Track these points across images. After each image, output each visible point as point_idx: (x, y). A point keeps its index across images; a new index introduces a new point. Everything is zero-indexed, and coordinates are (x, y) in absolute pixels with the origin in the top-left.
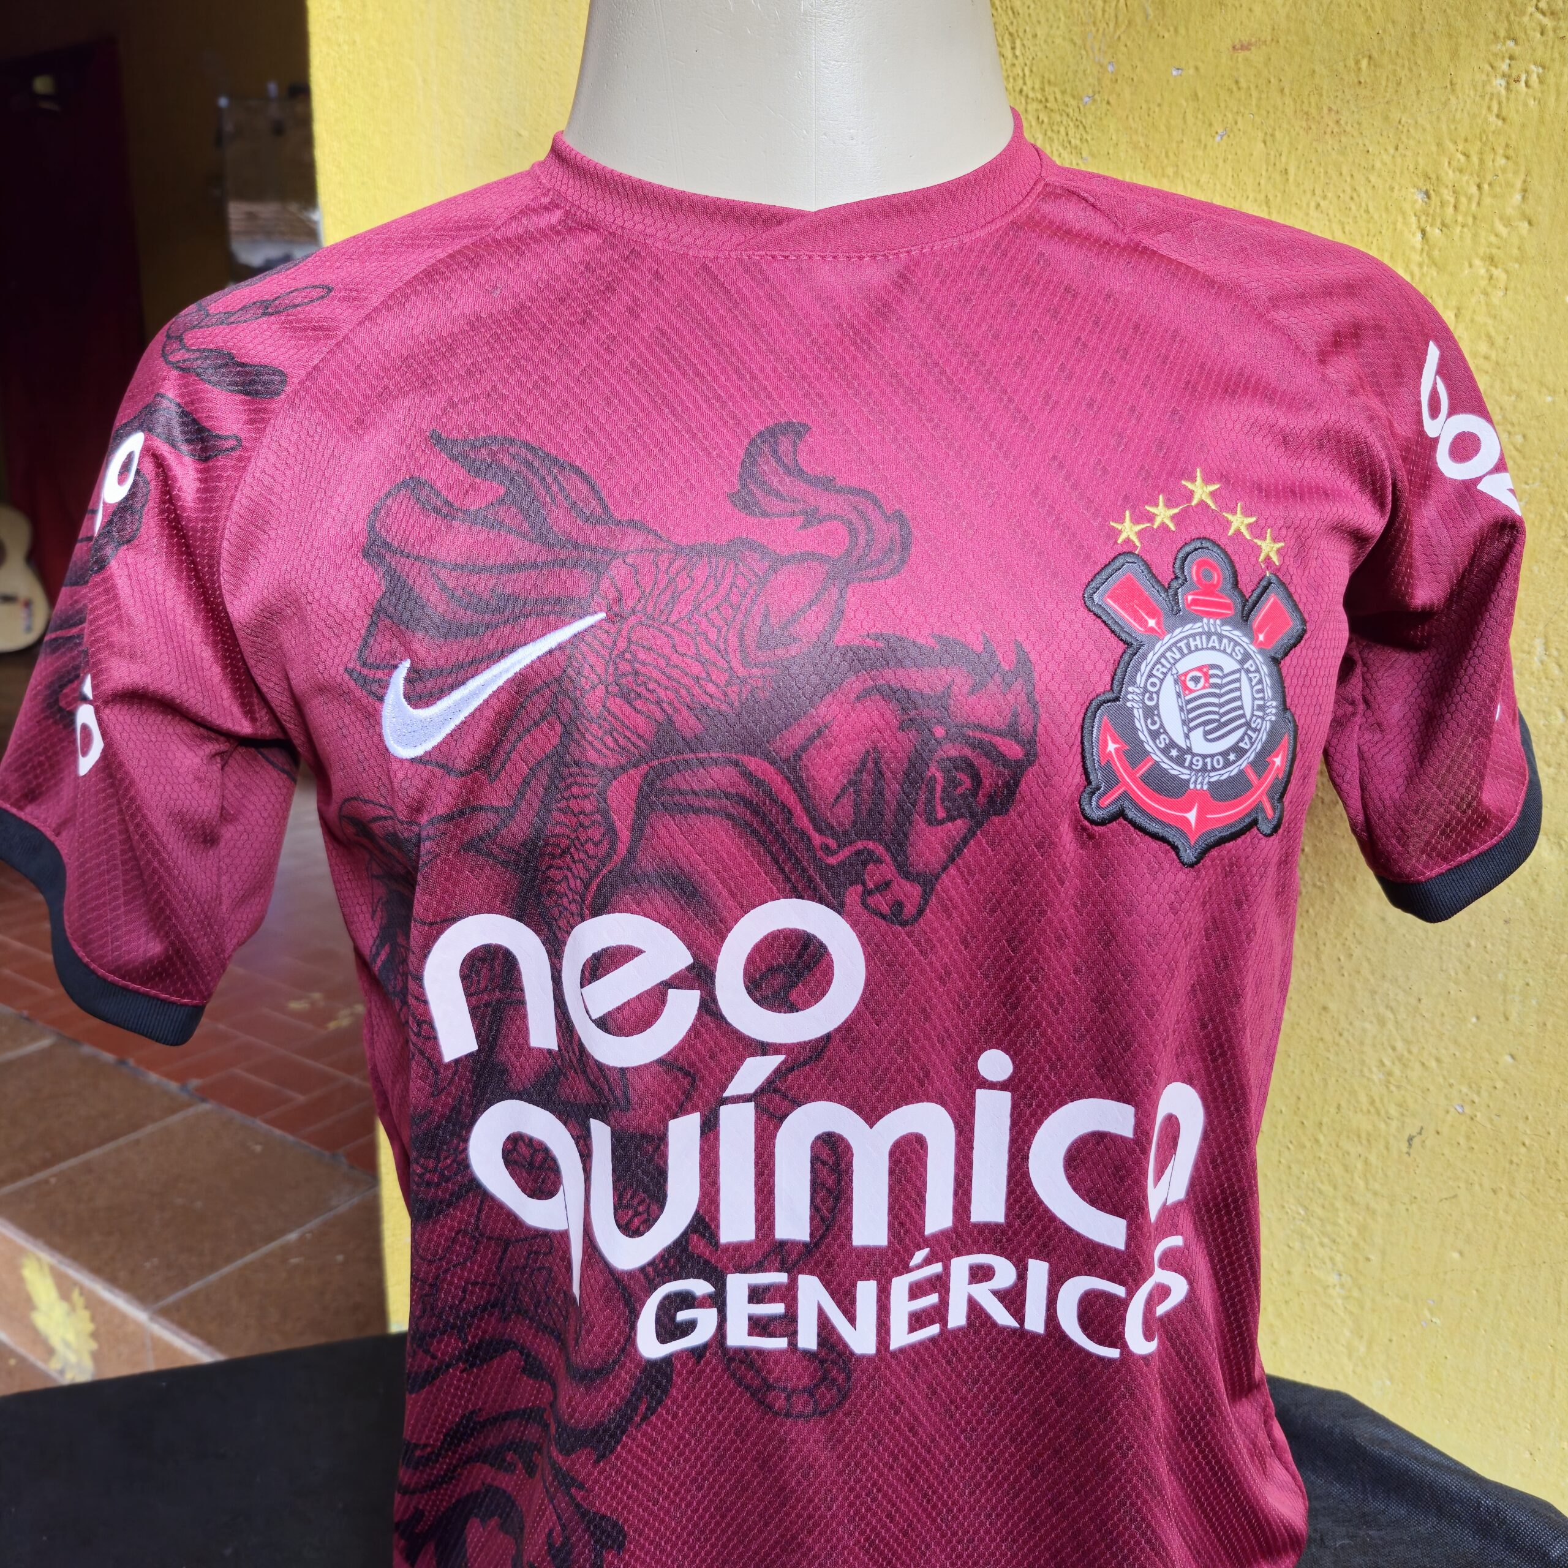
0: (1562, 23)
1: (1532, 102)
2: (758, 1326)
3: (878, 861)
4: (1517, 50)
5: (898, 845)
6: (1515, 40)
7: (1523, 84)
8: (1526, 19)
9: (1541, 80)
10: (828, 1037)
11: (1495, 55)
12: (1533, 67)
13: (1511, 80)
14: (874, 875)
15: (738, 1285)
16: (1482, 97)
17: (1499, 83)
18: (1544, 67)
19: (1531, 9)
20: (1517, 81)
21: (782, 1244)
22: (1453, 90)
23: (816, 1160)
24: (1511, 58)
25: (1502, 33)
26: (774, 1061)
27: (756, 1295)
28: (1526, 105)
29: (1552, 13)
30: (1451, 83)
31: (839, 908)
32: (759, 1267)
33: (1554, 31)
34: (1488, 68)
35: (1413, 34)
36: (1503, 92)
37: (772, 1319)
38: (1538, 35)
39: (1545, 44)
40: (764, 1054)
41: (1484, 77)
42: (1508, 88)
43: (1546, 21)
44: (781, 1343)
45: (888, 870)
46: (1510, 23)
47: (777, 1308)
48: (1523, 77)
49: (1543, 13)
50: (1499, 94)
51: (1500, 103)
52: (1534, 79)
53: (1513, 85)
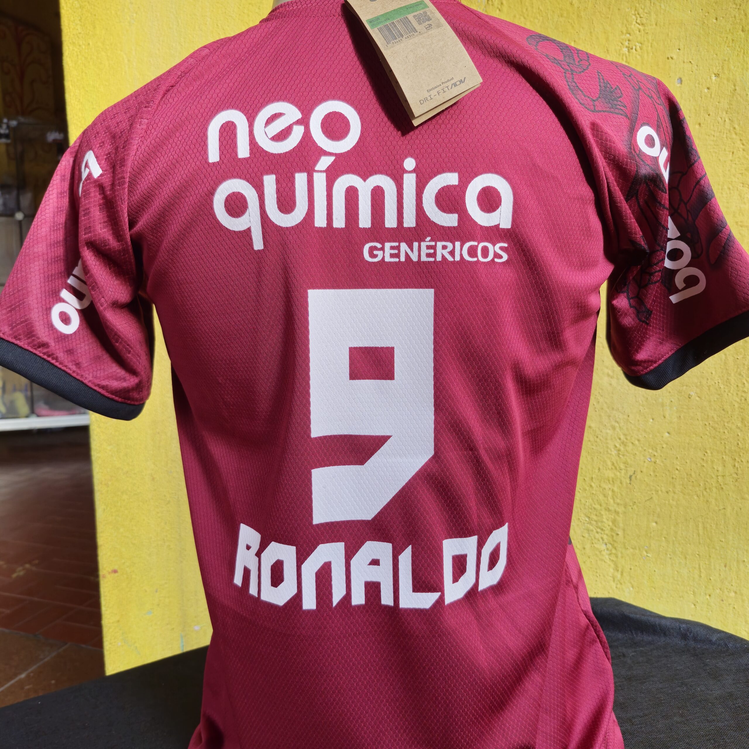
0: (646, 28)
1: (638, 57)
4: (631, 38)
6: (630, 34)
7: (634, 50)
8: (633, 26)
9: (641, 48)
11: (623, 40)
12: (637, 44)
13: (630, 49)
16: (619, 55)
17: (625, 50)
18: (641, 44)
19: (634, 23)
20: (632, 49)
22: (608, 53)
24: (629, 40)
25: (625, 32)
28: (636, 57)
29: (642, 24)
30: (607, 50)
33: (644, 30)
34: (620, 44)
35: (591, 32)
36: (627, 53)
38: (638, 32)
39: (641, 35)
41: (619, 48)
42: (629, 51)
43: (641, 27)
46: (627, 28)
48: (634, 48)
49: (639, 24)
50: (626, 54)
51: (626, 57)
52: (638, 48)
53: (631, 51)
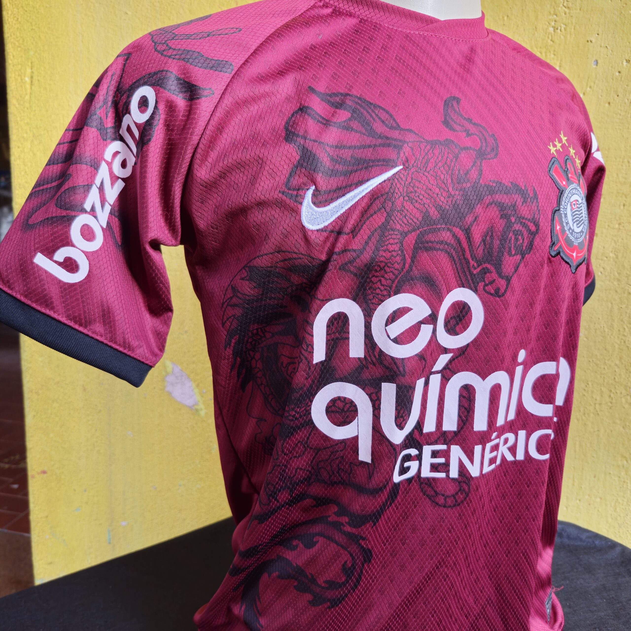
0: (572, 10)
1: (562, 37)
2: (434, 468)
3: (491, 272)
4: (557, 19)
5: (498, 265)
6: (556, 15)
7: (559, 30)
8: (560, 8)
9: (565, 29)
10: (468, 345)
11: (550, 20)
12: (562, 25)
13: (555, 29)
14: (488, 277)
15: (427, 450)
16: (546, 33)
17: (551, 29)
18: (566, 25)
19: (561, 5)
20: (557, 29)
21: (445, 432)
22: (536, 30)
23: (461, 396)
24: (555, 21)
25: (552, 12)
26: (448, 356)
27: (435, 454)
28: (560, 38)
29: (568, 7)
30: (536, 28)
31: (476, 291)
32: (435, 443)
33: (569, 13)
34: (547, 24)
35: (523, 10)
36: (553, 32)
37: (439, 464)
38: (564, 14)
39: (566, 18)
40: (446, 353)
41: (546, 27)
42: (554, 31)
43: (567, 10)
44: (442, 475)
45: (494, 275)
46: (555, 10)
47: (442, 460)
48: (559, 28)
49: (565, 7)
50: (551, 33)
51: (552, 36)
52: (563, 29)
53: (556, 31)
